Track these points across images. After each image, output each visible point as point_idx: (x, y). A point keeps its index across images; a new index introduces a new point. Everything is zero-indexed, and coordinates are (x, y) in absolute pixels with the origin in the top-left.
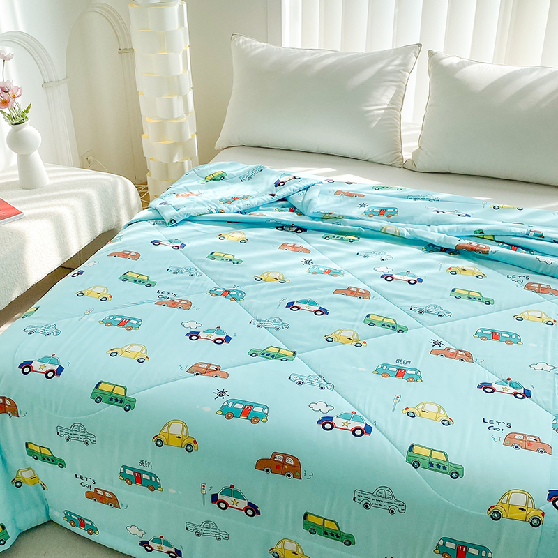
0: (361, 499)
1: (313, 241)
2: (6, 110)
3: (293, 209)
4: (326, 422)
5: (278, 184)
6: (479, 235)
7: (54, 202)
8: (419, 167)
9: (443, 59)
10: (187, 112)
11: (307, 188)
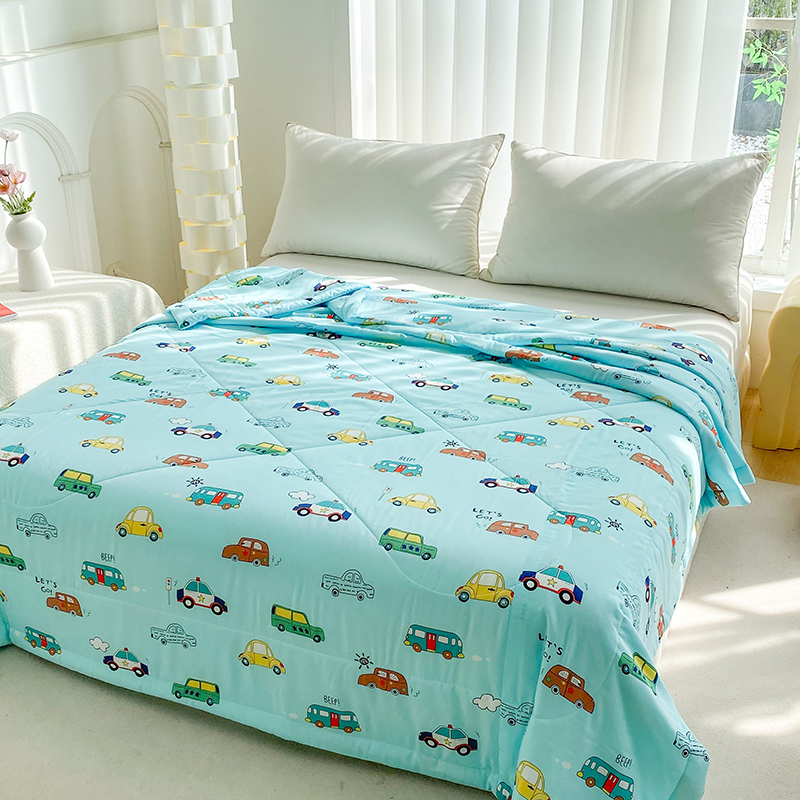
0: (330, 584)
1: (345, 349)
2: (5, 197)
3: (332, 315)
4: (303, 509)
5: (318, 288)
6: (538, 344)
7: (55, 304)
8: (495, 277)
9: (526, 151)
10: (233, 215)
11: (351, 293)
